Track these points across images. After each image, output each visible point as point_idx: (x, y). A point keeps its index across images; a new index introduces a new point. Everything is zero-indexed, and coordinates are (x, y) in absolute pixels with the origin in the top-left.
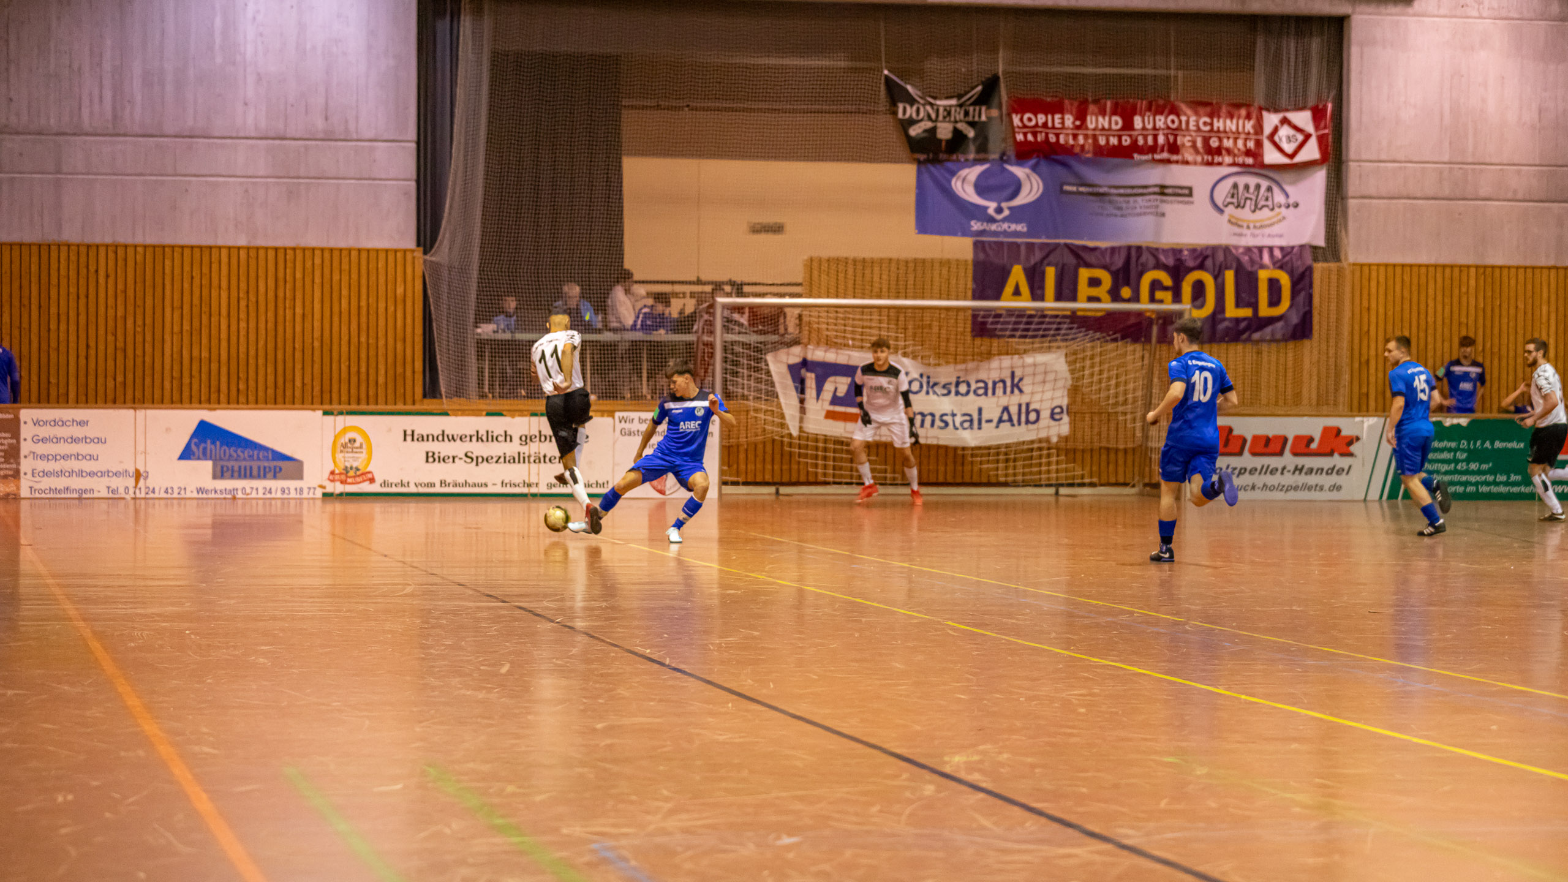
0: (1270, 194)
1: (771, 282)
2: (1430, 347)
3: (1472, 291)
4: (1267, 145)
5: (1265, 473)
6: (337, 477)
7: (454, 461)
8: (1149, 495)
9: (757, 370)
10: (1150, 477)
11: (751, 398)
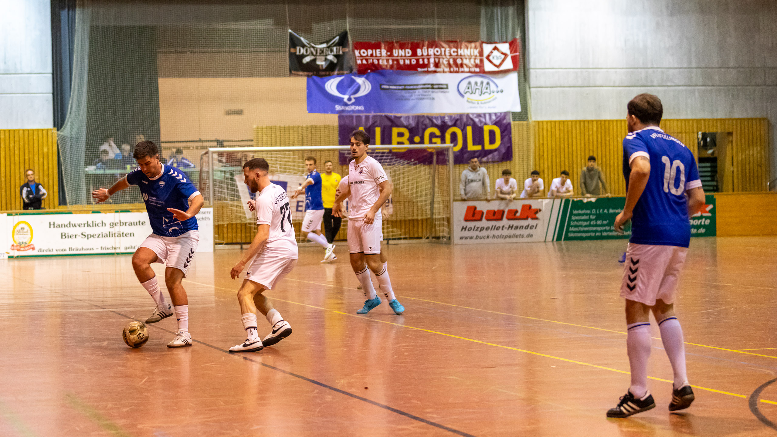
0: (488, 86)
1: (237, 140)
2: (575, 162)
3: (595, 133)
4: (486, 62)
5: (494, 229)
6: (15, 248)
7: (76, 237)
8: (435, 243)
10: (435, 234)
11: (229, 200)
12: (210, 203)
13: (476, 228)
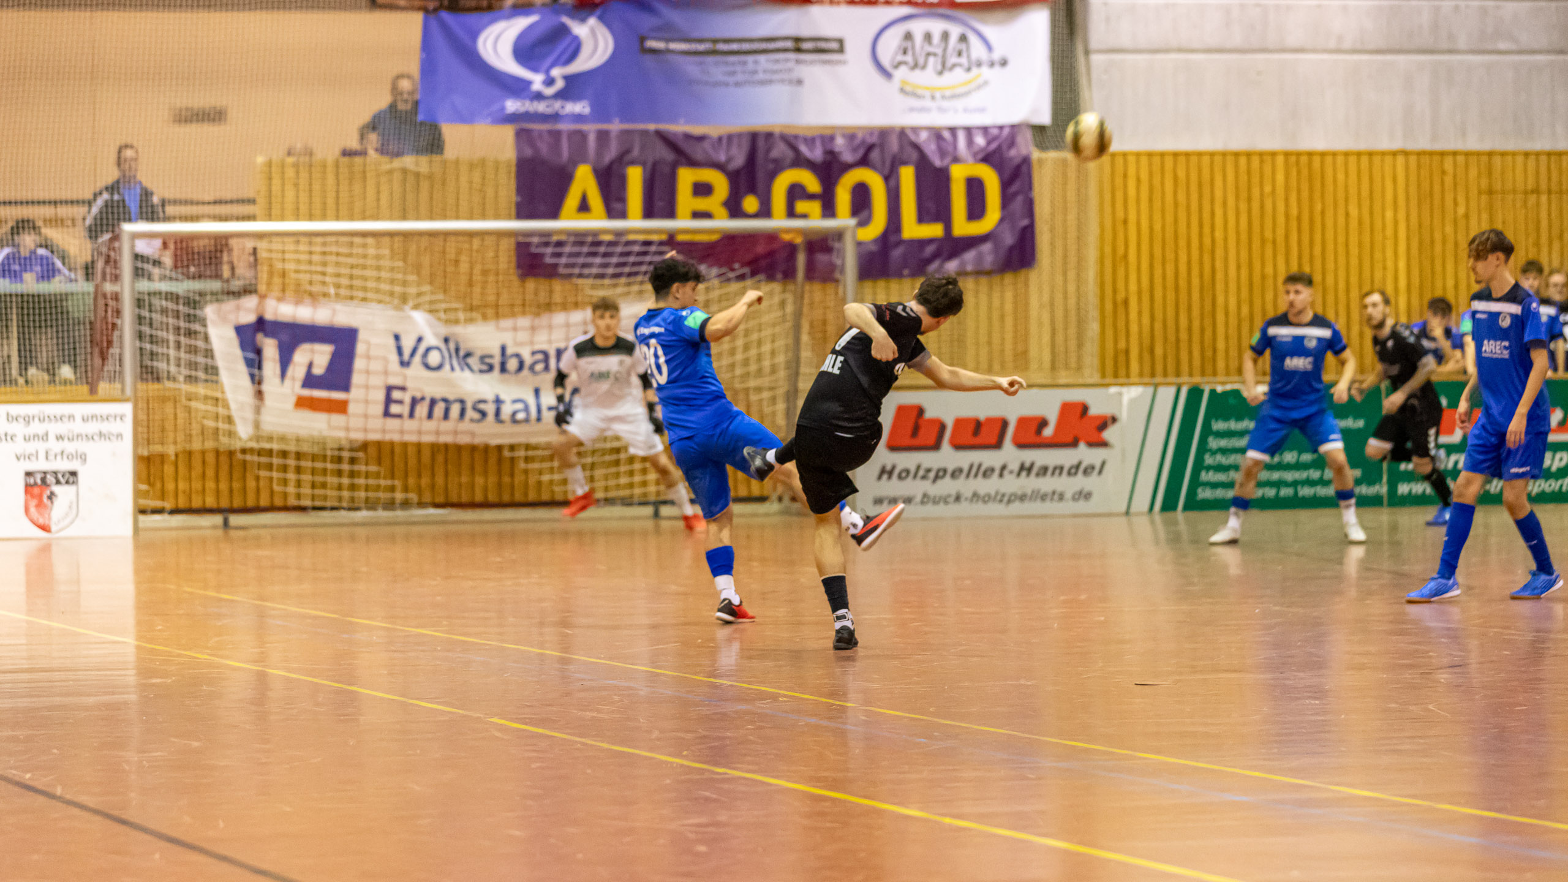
0: (963, 46)
1: (208, 200)
3: (1280, 191)
5: (976, 475)
9: (190, 333)
11: (181, 378)
12: (123, 390)
13: (921, 473)
